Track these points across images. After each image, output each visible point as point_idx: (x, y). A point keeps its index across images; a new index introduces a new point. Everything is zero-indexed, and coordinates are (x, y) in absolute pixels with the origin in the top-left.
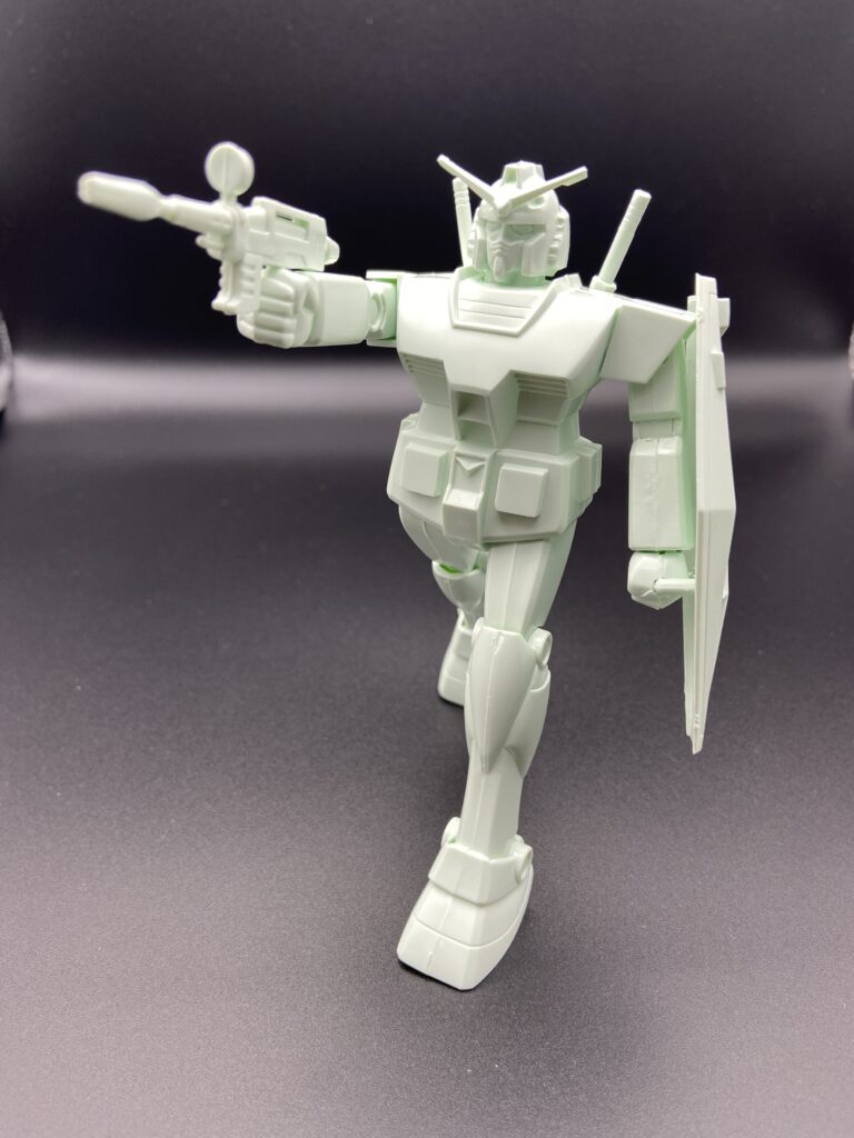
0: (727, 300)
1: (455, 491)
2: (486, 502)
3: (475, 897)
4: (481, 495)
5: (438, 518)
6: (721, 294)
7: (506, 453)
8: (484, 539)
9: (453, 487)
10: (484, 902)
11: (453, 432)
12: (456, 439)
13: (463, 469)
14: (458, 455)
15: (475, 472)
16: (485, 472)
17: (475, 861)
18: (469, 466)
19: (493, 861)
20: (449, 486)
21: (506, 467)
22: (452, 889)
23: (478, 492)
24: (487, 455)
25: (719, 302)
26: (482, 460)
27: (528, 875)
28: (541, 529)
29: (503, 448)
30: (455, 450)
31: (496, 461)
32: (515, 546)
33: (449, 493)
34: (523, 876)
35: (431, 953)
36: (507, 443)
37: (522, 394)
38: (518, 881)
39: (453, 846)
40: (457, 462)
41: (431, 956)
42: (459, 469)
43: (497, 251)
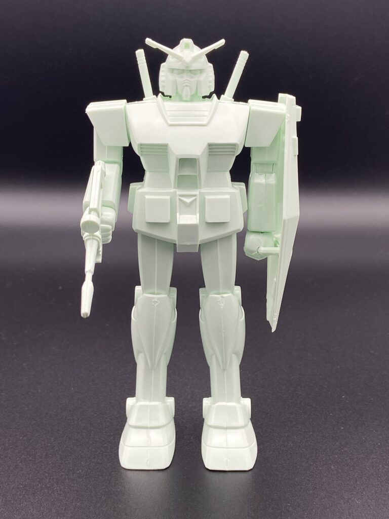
0: (300, 107)
1: (182, 216)
4: (198, 215)
5: (174, 236)
7: (204, 190)
8: (200, 241)
9: (180, 214)
12: (175, 187)
13: (184, 203)
14: (182, 196)
15: (192, 204)
16: (198, 201)
18: (188, 200)
20: (178, 214)
21: (208, 198)
23: (196, 214)
24: (197, 192)
26: (195, 195)
28: (232, 228)
29: (203, 188)
33: (179, 218)
36: (204, 185)
39: (217, 404)
40: (180, 200)
41: (227, 461)
42: (182, 203)
43: (185, 84)
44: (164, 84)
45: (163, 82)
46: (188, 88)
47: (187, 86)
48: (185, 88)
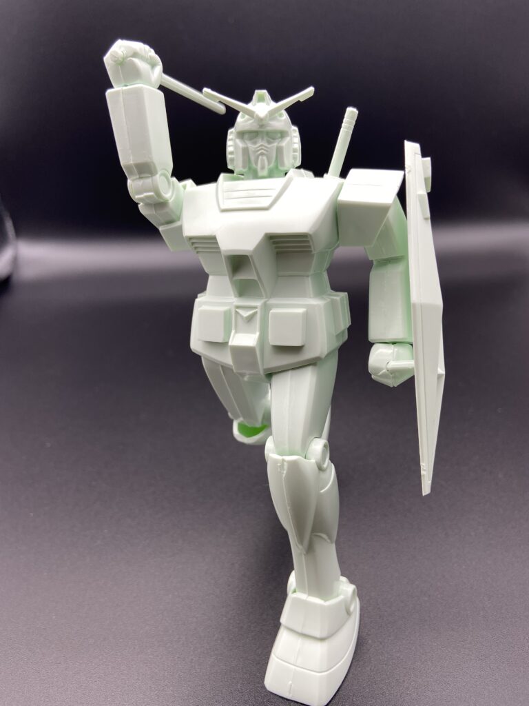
0: (429, 159)
1: (238, 335)
2: (262, 339)
3: (318, 634)
4: (258, 334)
5: (227, 359)
6: (424, 155)
7: (272, 301)
8: (265, 370)
9: (236, 332)
10: (324, 635)
11: (232, 292)
12: (236, 297)
13: (242, 316)
14: (238, 307)
15: (250, 319)
16: (258, 316)
17: (314, 605)
18: (246, 314)
19: (327, 603)
20: (233, 332)
21: (273, 311)
22: (299, 630)
23: (255, 333)
24: (258, 303)
25: (423, 161)
26: (255, 308)
27: (356, 607)
28: (307, 355)
29: (271, 298)
30: (234, 304)
31: (266, 308)
32: (290, 373)
33: (234, 336)
34: (352, 609)
35: (290, 682)
36: (273, 294)
37: (278, 253)
38: (349, 613)
39: (295, 595)
40: (237, 312)
41: (291, 686)
42: (239, 317)
43: (259, 152)
44: (232, 156)
45: (231, 153)
46: (265, 158)
47: (262, 154)
48: (260, 157)
